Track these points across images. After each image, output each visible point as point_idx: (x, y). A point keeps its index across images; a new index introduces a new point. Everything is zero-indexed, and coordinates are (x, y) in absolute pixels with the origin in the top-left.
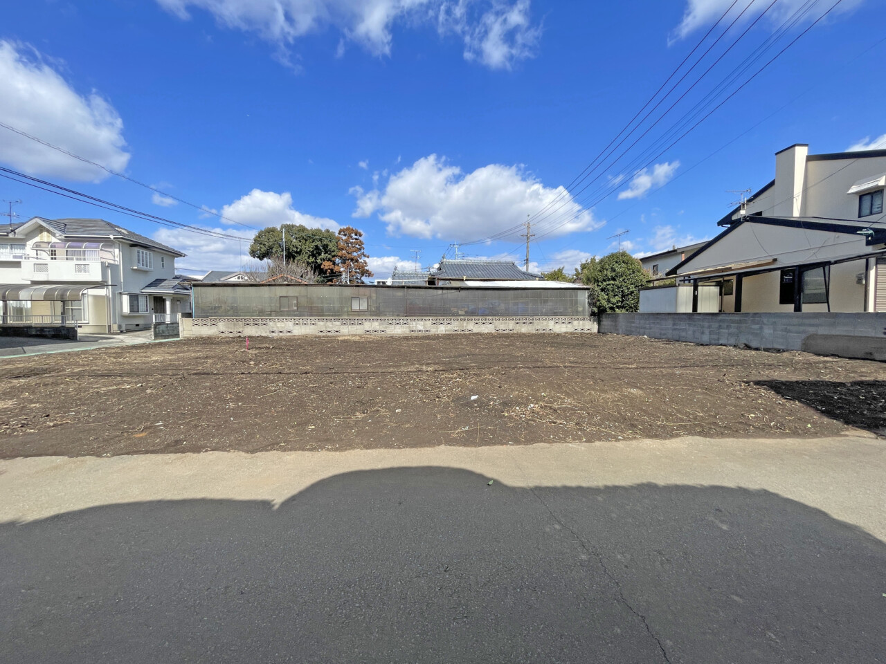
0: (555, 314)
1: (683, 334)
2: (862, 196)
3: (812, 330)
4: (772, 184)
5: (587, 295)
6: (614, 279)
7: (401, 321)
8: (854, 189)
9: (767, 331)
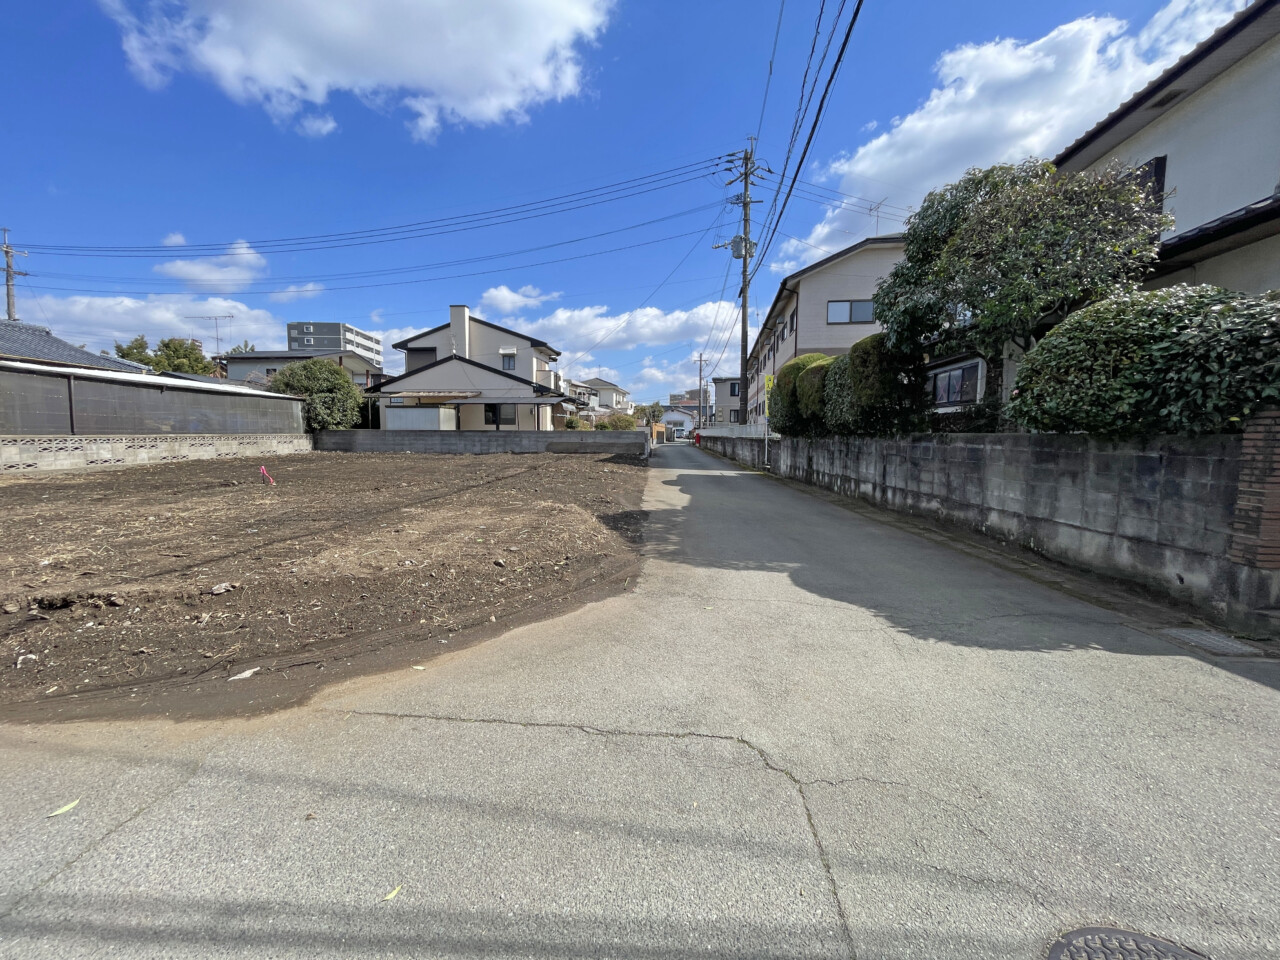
0: (275, 431)
1: (453, 447)
2: (504, 356)
3: (550, 440)
4: (448, 325)
5: (300, 407)
6: (330, 391)
7: (69, 444)
8: (501, 351)
9: (525, 442)
